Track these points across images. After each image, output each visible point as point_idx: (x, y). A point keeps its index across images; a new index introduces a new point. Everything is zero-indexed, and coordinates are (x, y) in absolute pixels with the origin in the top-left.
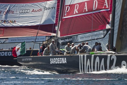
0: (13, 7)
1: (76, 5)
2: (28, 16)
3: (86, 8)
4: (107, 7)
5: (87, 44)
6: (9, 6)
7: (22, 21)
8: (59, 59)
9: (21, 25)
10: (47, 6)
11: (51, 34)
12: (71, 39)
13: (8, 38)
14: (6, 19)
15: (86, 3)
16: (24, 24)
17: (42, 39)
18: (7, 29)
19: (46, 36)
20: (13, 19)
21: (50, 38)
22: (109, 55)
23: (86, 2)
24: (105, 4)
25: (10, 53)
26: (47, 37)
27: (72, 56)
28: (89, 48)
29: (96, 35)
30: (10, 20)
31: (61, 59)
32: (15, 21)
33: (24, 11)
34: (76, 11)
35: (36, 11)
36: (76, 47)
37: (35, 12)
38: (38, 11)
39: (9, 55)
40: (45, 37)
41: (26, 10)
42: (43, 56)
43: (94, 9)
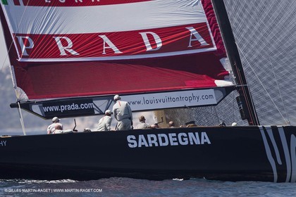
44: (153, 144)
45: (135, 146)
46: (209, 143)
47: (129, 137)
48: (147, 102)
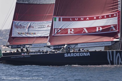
44: (72, 56)
45: (67, 56)
46: (89, 55)
47: (65, 54)
48: (88, 45)
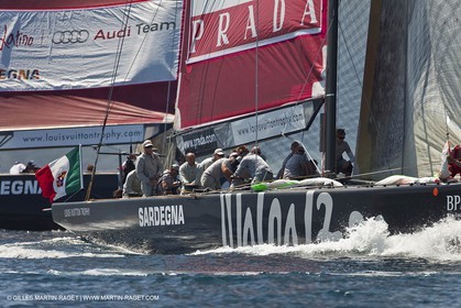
0: (29, 23)
1: (222, 16)
2: (83, 54)
3: (253, 27)
4: (314, 21)
5: (258, 152)
6: (16, 18)
7: (62, 72)
8: (162, 208)
9: (59, 84)
10: (147, 19)
11: (162, 119)
12: (211, 138)
13: (11, 133)
14: (7, 66)
15: (251, 8)
16: (68, 83)
17: (131, 134)
18: (10, 100)
19: (146, 126)
20: (31, 66)
21: (159, 133)
22: (310, 192)
23: (250, 4)
24: (308, 10)
25: (17, 185)
26: (148, 129)
27: (200, 198)
28: (261, 167)
29: (283, 122)
30: (18, 69)
31: (168, 208)
32: (36, 72)
33: (67, 36)
34: (222, 36)
35: (111, 35)
36: (220, 165)
37: (106, 40)
38: (116, 38)
39: (14, 192)
40: (141, 129)
41: (75, 34)
42: (125, 198)
43: (275, 30)
